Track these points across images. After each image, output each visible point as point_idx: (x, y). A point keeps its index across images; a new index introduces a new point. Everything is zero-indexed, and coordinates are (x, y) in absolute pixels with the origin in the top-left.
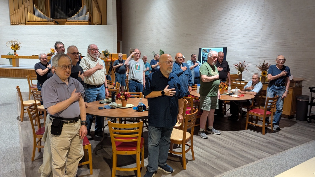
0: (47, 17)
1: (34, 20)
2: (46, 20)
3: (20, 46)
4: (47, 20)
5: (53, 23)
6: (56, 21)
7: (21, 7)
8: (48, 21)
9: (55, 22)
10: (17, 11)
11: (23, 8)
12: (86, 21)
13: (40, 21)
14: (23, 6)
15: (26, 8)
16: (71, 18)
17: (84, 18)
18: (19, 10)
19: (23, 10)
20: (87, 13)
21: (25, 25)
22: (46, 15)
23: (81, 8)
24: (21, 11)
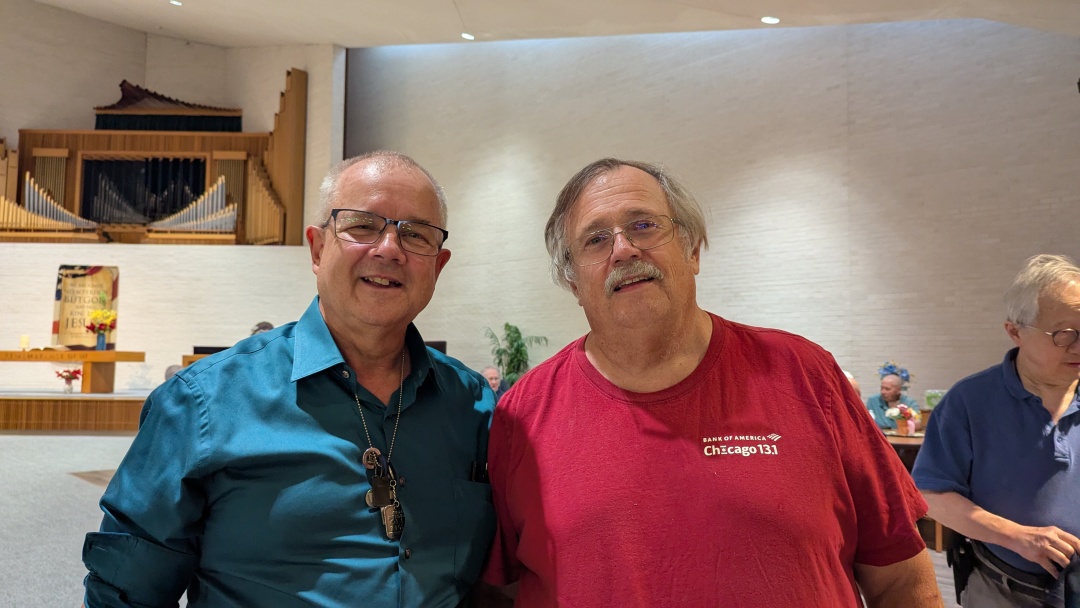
0: (71, 214)
1: (23, 226)
2: (70, 226)
4: (73, 227)
5: (94, 236)
6: (103, 231)
8: (77, 230)
9: (100, 232)
12: (226, 233)
13: (45, 227)
16: (167, 220)
17: (218, 224)
20: (231, 208)
22: (66, 209)
23: (205, 191)
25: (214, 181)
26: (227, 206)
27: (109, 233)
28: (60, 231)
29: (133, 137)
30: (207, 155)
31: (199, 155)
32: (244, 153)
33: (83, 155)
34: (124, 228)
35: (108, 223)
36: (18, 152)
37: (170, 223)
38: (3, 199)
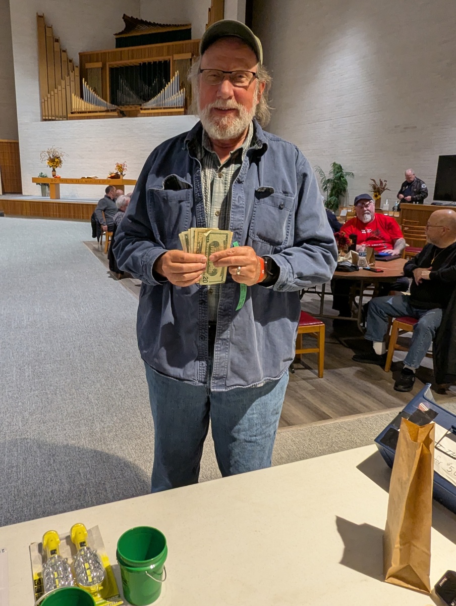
0: (106, 102)
1: (83, 110)
2: (103, 108)
3: (62, 159)
4: (106, 109)
5: (115, 114)
6: (120, 111)
7: (61, 84)
8: (107, 111)
10: (52, 93)
11: (63, 87)
12: (179, 108)
13: (93, 110)
14: (63, 82)
15: (68, 88)
16: (150, 102)
17: (175, 102)
18: (56, 90)
19: (64, 91)
20: (182, 91)
21: (67, 120)
22: (102, 98)
23: (170, 81)
24: (60, 92)
25: (174, 75)
26: (180, 90)
27: (123, 111)
28: (100, 112)
29: (132, 50)
30: (171, 58)
31: (166, 58)
32: (190, 54)
33: (109, 65)
34: (131, 107)
35: (123, 105)
36: (79, 67)
37: (151, 103)
38: (73, 95)
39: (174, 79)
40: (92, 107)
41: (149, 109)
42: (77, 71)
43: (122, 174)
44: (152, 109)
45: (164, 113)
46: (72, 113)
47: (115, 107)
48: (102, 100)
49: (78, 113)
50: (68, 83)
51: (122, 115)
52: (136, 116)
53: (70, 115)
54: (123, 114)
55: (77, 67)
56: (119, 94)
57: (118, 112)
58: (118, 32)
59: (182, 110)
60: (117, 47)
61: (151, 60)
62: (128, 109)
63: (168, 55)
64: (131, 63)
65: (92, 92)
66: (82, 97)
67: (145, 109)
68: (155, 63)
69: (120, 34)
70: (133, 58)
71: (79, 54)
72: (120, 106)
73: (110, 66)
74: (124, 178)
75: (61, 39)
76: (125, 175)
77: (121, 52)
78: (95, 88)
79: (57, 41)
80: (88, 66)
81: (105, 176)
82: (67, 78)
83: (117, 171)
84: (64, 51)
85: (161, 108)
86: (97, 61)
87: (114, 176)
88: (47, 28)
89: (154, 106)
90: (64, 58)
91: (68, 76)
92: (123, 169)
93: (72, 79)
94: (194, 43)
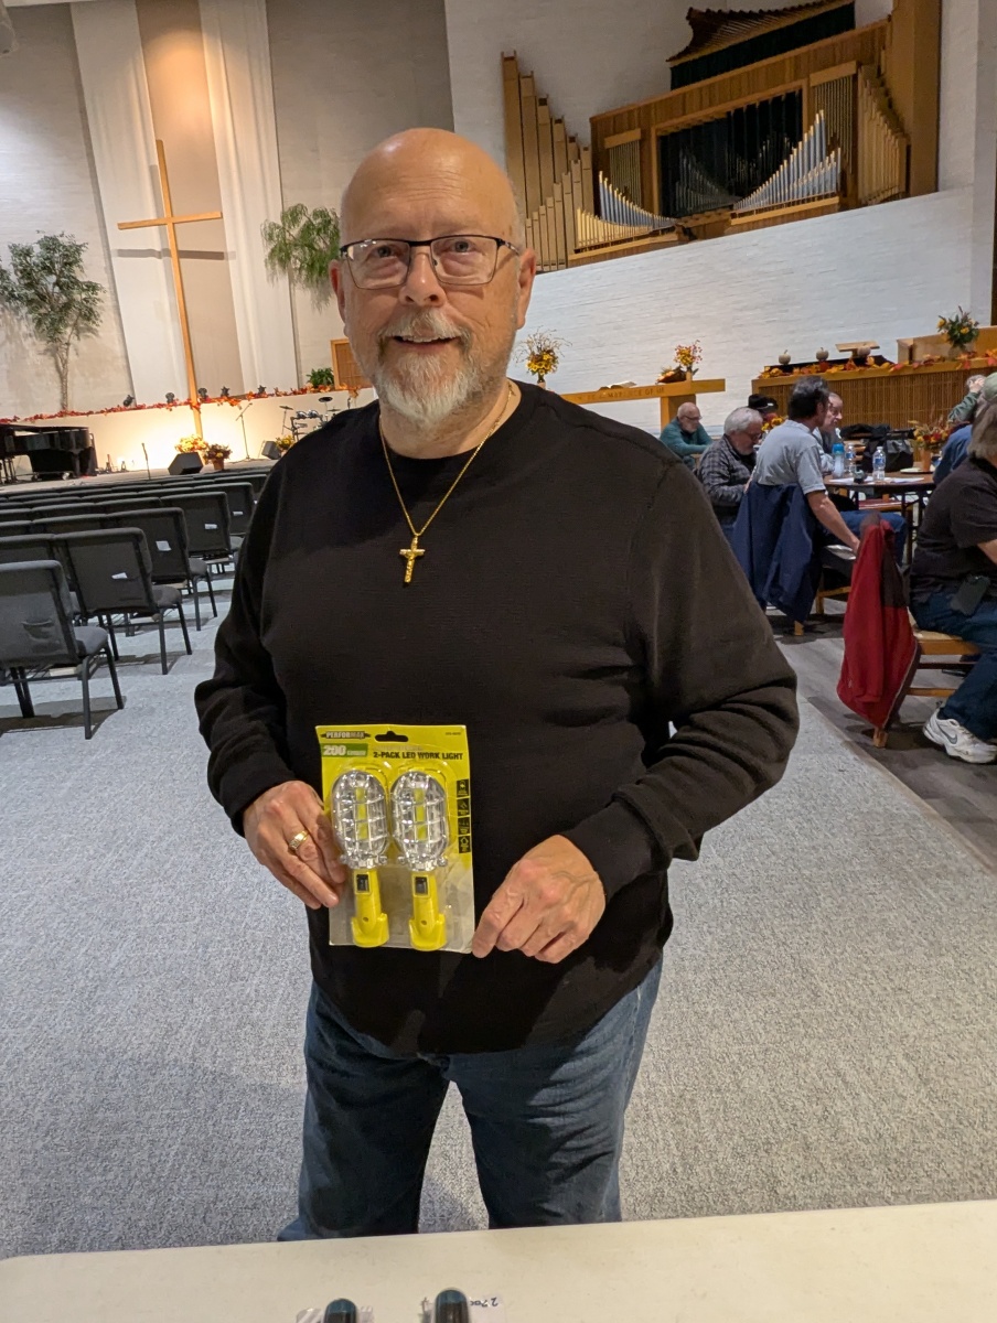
0: (650, 215)
1: (601, 240)
2: (646, 229)
3: (557, 355)
4: (651, 229)
5: (673, 237)
6: (683, 228)
7: (552, 194)
8: (654, 234)
9: (681, 230)
10: (535, 216)
11: (558, 197)
12: (826, 196)
13: (622, 237)
14: (557, 188)
15: (568, 198)
16: (753, 196)
17: (816, 186)
18: (542, 208)
19: (559, 207)
20: (832, 155)
21: (567, 267)
22: (643, 207)
23: (801, 139)
24: (550, 211)
25: (811, 121)
26: (828, 154)
27: (689, 229)
28: (639, 238)
29: (711, 86)
30: (802, 83)
31: (791, 86)
32: (854, 63)
33: (657, 130)
34: (708, 217)
35: (691, 215)
36: (590, 148)
37: (758, 198)
38: (579, 211)
39: (812, 134)
40: (620, 231)
41: (751, 213)
42: (587, 158)
43: (689, 369)
44: (760, 211)
45: (789, 215)
46: (577, 251)
47: (670, 222)
48: (642, 212)
49: (591, 248)
50: (567, 189)
51: (687, 237)
52: (720, 234)
53: (573, 256)
54: (689, 235)
55: (586, 149)
56: (680, 191)
57: (678, 233)
58: (676, 52)
59: (836, 200)
60: (674, 87)
61: (755, 98)
62: (702, 221)
63: (796, 78)
64: (707, 116)
65: (618, 196)
66: (597, 212)
67: (742, 215)
68: (764, 104)
69: (680, 55)
70: (711, 105)
71: (591, 119)
72: (683, 218)
73: (659, 134)
74: (696, 378)
75: (553, 97)
76: (697, 370)
77: (684, 95)
78: (626, 188)
79: (543, 102)
80: (611, 142)
81: (652, 378)
82: (566, 178)
83: (678, 365)
84: (559, 121)
85: (781, 206)
86: (630, 128)
87: (672, 376)
88: (522, 81)
89: (763, 203)
90: (559, 137)
91: (567, 174)
92: (694, 358)
93: (576, 178)
94: (861, 35)
